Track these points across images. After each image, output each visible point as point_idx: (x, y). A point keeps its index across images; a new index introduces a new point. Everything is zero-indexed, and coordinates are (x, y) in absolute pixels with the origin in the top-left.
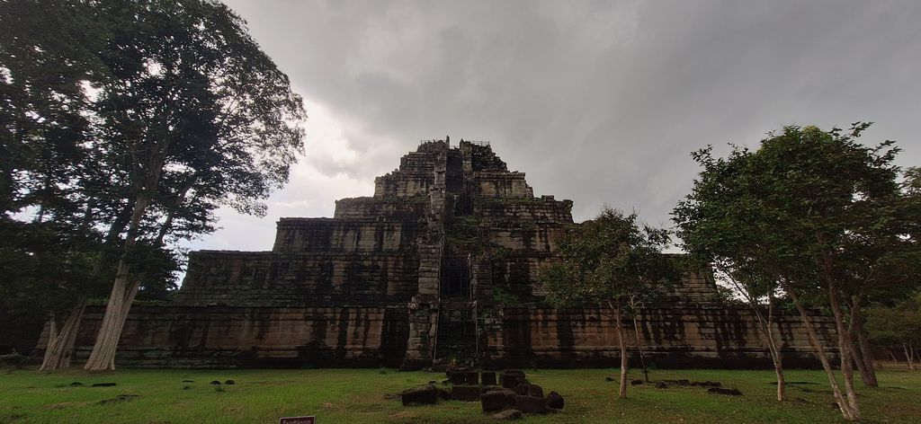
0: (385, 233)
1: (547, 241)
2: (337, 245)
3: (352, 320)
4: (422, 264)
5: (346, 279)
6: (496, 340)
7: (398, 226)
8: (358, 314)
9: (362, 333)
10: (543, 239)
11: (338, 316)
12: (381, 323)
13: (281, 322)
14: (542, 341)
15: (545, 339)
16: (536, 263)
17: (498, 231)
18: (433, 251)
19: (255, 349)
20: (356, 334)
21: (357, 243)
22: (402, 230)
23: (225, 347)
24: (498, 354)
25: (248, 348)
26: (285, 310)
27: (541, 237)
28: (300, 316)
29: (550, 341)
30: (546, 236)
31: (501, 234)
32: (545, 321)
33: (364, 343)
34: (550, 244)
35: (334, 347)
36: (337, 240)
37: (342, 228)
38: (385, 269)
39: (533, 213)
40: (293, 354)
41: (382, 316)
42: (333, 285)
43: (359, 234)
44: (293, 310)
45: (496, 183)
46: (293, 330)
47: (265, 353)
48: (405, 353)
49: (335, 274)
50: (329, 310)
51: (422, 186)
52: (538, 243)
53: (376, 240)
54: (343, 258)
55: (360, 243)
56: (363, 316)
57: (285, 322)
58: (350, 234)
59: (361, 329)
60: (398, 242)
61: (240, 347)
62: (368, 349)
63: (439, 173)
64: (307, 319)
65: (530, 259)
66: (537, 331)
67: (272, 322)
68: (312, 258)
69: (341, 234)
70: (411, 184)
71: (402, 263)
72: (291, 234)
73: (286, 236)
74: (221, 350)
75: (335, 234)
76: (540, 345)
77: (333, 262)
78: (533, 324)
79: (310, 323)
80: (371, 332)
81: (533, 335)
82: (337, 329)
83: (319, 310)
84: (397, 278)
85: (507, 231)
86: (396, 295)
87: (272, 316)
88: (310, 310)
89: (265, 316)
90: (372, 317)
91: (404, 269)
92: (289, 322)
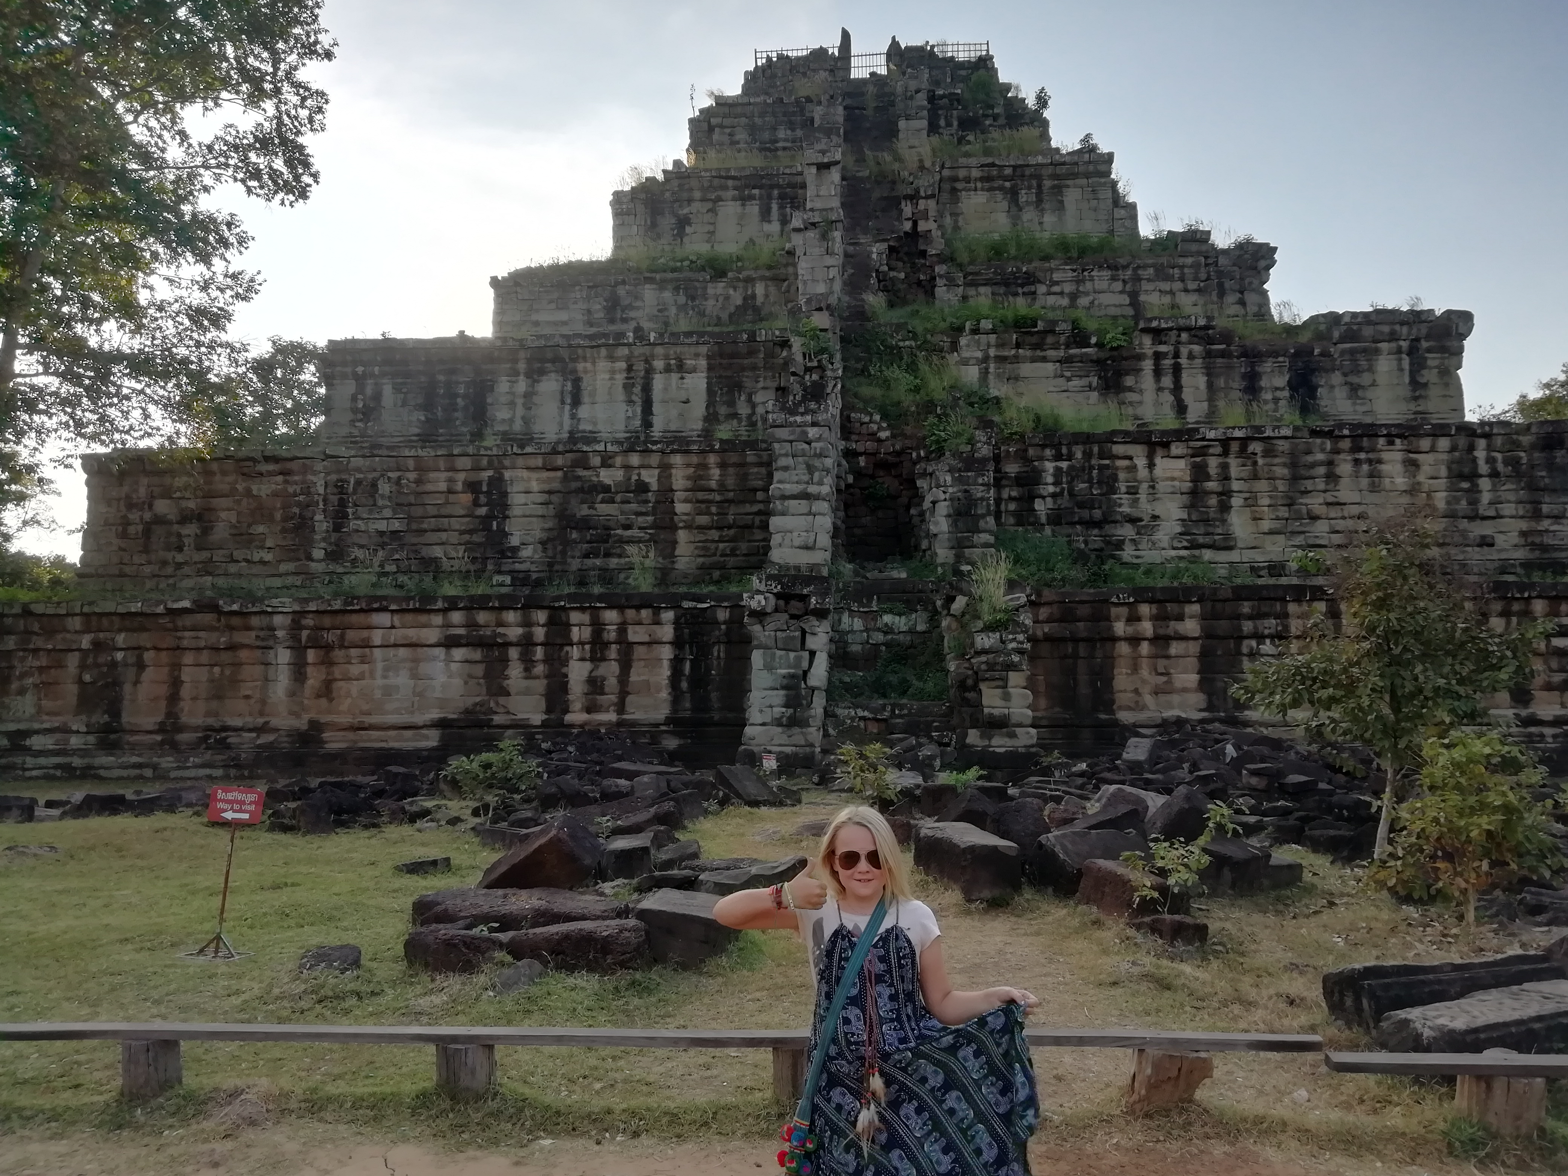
0: (658, 382)
1: (1177, 389)
2: (511, 421)
3: (581, 643)
4: (777, 476)
5: (550, 524)
6: (1007, 697)
7: (697, 355)
8: (598, 626)
9: (612, 683)
10: (1167, 381)
11: (540, 633)
12: (667, 653)
13: (377, 652)
14: (1148, 699)
15: (1157, 692)
16: (1141, 462)
17: (1016, 359)
18: (812, 432)
19: (316, 726)
20: (595, 685)
21: (573, 416)
22: (710, 368)
23: (237, 722)
24: (1013, 735)
25: (302, 724)
26: (384, 619)
27: (1158, 373)
28: (432, 635)
29: (1176, 698)
30: (1177, 370)
31: (1026, 369)
32: (1161, 640)
33: (621, 708)
34: (1187, 395)
35: (537, 719)
36: (512, 404)
37: (522, 366)
38: (666, 493)
39: (1134, 296)
40: (427, 738)
41: (667, 632)
42: (515, 541)
43: (577, 382)
44: (409, 618)
45: (1013, 194)
46: (415, 676)
47: (351, 735)
48: (741, 733)
49: (516, 511)
50: (511, 616)
51: (765, 215)
52: (1149, 396)
53: (630, 402)
54: (539, 461)
55: (584, 412)
56: (611, 633)
57: (391, 652)
58: (550, 385)
59: (610, 670)
60: (699, 409)
61: (275, 722)
62: (633, 724)
63: (822, 167)
64: (450, 643)
65: (1118, 449)
66: (1135, 668)
67: (354, 652)
68: (442, 464)
69: (522, 386)
70: (730, 209)
71: (716, 473)
72: (369, 391)
73: (354, 399)
74: (225, 728)
75: (503, 386)
76: (1143, 708)
77: (507, 475)
78: (1123, 648)
79: (459, 653)
80: (636, 675)
81: (1122, 680)
82: (539, 669)
83: (482, 617)
84: (703, 520)
85: (1044, 359)
86: (701, 567)
87: (352, 635)
88: (457, 617)
89: (331, 637)
90: (635, 634)
91: (722, 488)
92: (402, 652)
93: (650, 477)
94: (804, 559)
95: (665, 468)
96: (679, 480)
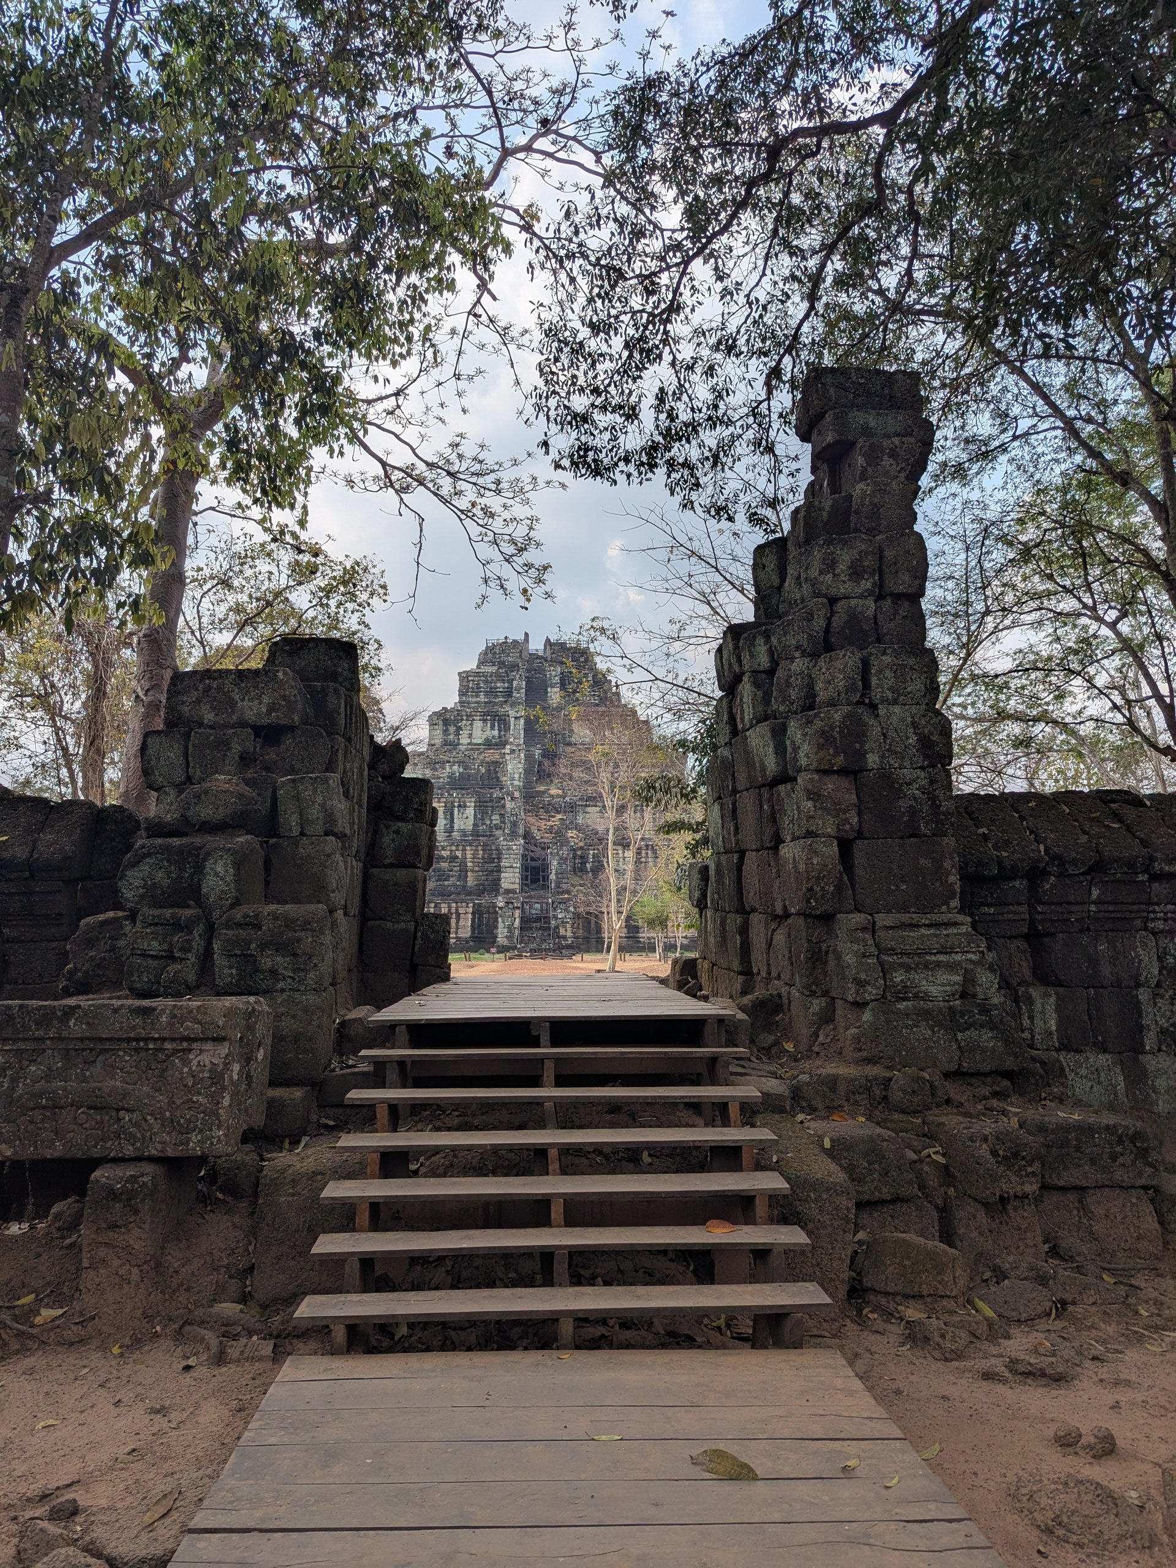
0: (456, 810)
4: (502, 859)
22: (475, 807)
41: (470, 910)
48: (495, 940)
51: (492, 728)
56: (453, 910)
60: (471, 821)
70: (478, 724)
84: (477, 869)
91: (484, 859)
93: (459, 854)
94: (512, 887)
95: (464, 850)
96: (469, 855)
